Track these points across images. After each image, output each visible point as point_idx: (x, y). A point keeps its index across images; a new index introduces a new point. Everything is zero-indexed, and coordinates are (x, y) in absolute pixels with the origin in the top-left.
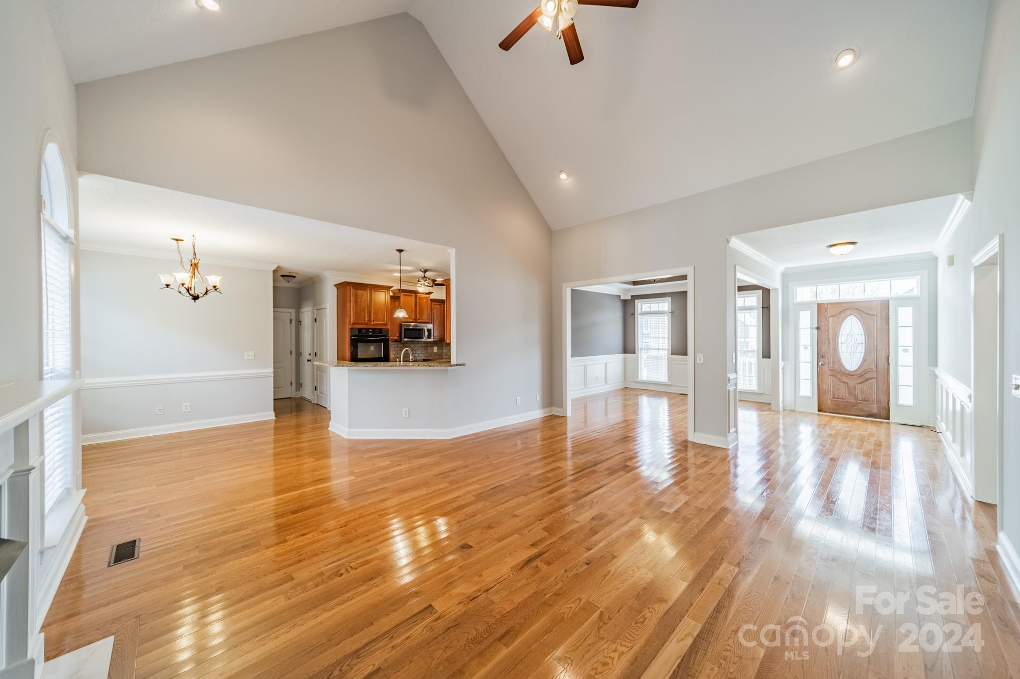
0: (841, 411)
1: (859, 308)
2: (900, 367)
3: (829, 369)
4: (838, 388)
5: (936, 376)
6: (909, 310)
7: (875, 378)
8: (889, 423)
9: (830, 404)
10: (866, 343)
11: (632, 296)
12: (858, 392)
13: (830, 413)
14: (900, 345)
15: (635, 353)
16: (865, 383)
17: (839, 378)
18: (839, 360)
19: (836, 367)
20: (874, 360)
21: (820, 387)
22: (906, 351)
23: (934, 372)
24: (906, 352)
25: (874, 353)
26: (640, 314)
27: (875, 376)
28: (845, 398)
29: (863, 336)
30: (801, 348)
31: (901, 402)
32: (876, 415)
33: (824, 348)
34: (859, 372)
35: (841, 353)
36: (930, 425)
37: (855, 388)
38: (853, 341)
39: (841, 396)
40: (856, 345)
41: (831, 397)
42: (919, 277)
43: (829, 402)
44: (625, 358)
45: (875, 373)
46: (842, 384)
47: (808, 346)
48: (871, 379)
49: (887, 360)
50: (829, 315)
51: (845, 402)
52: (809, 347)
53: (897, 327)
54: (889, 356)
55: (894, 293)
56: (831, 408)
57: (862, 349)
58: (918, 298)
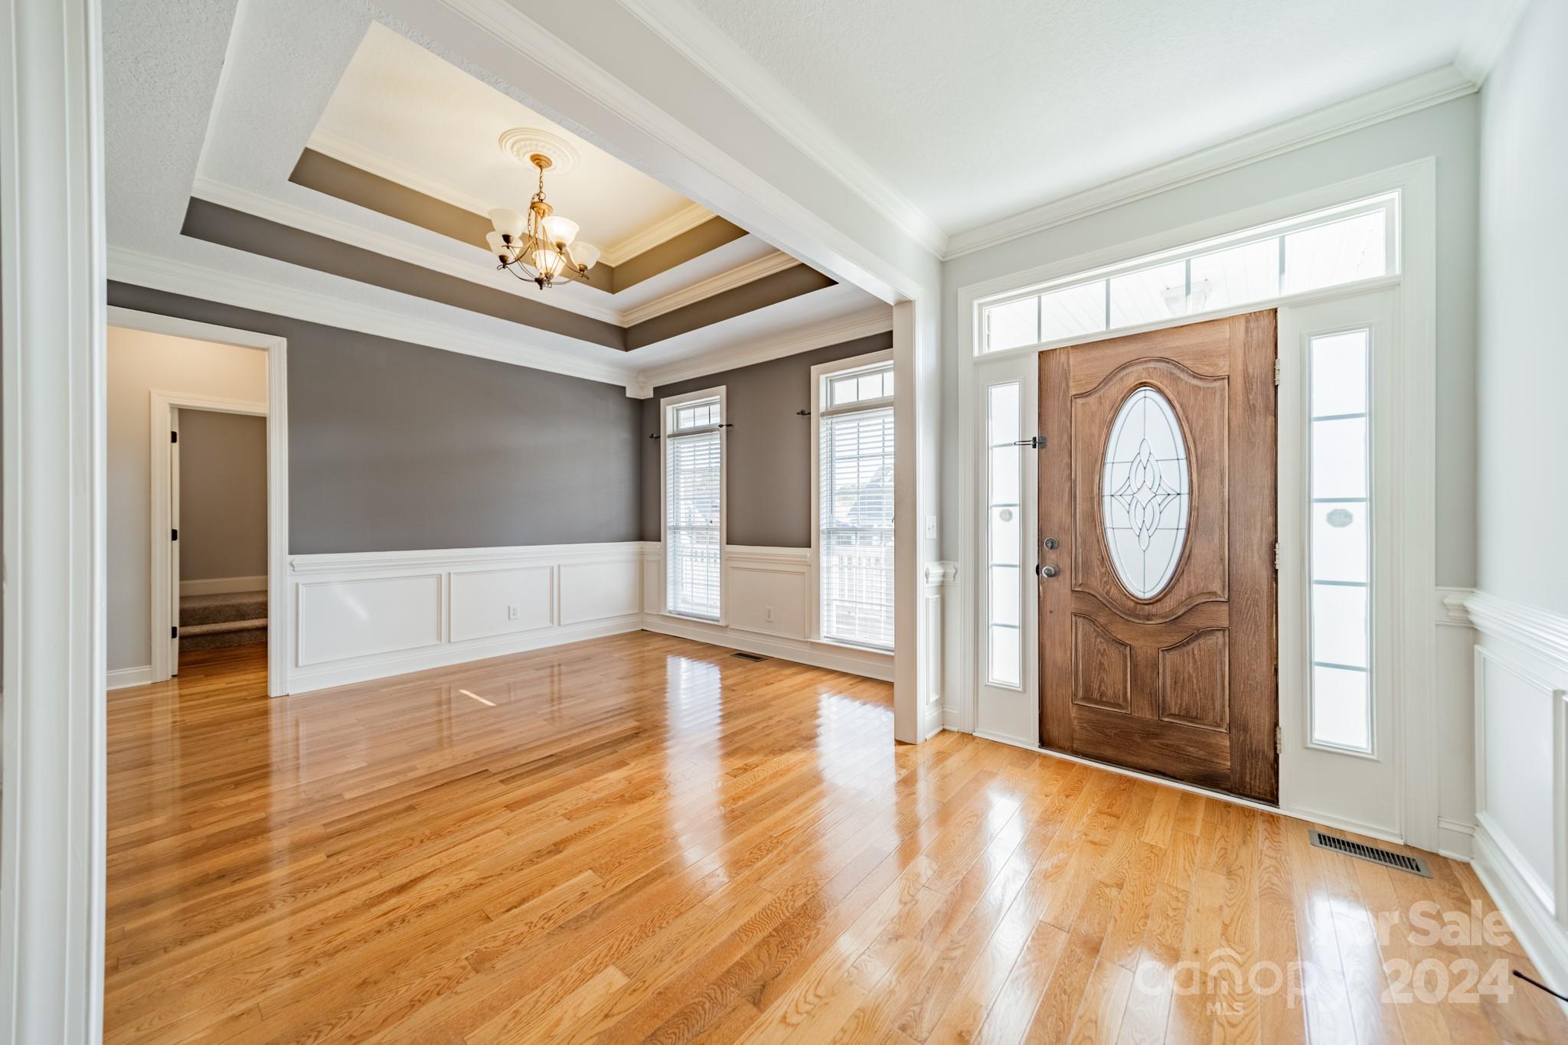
0: (1109, 752)
1: (1166, 355)
2: (1315, 587)
3: (1073, 591)
4: (1101, 664)
5: (1471, 632)
6: (1356, 342)
7: (1223, 630)
8: (1273, 819)
9: (1075, 722)
10: (1191, 492)
11: (656, 389)
12: (1164, 680)
13: (1075, 753)
14: (1316, 495)
15: (660, 541)
16: (1190, 648)
17: (1104, 627)
18: (1105, 560)
19: (1096, 585)
20: (1222, 559)
21: (1047, 657)
22: (1341, 519)
23: (1466, 611)
24: (1343, 525)
25: (1222, 528)
26: (669, 436)
27: (1226, 624)
28: (1121, 701)
29: (1184, 464)
30: (995, 514)
31: (1324, 732)
32: (1226, 777)
33: (1059, 513)
34: (1170, 603)
35: (1109, 532)
36: (1443, 852)
37: (1155, 666)
38: (1149, 484)
39: (1110, 692)
40: (1159, 499)
41: (1081, 693)
42: (1395, 195)
43: (1074, 712)
44: (642, 554)
45: (1225, 608)
46: (1114, 653)
47: (1011, 509)
48: (1211, 631)
49: (1266, 557)
50: (1073, 392)
51: (1124, 717)
52: (1016, 512)
53: (1305, 420)
54: (1276, 541)
55: (1297, 284)
56: (1077, 735)
57: (1177, 513)
58: (1387, 287)
